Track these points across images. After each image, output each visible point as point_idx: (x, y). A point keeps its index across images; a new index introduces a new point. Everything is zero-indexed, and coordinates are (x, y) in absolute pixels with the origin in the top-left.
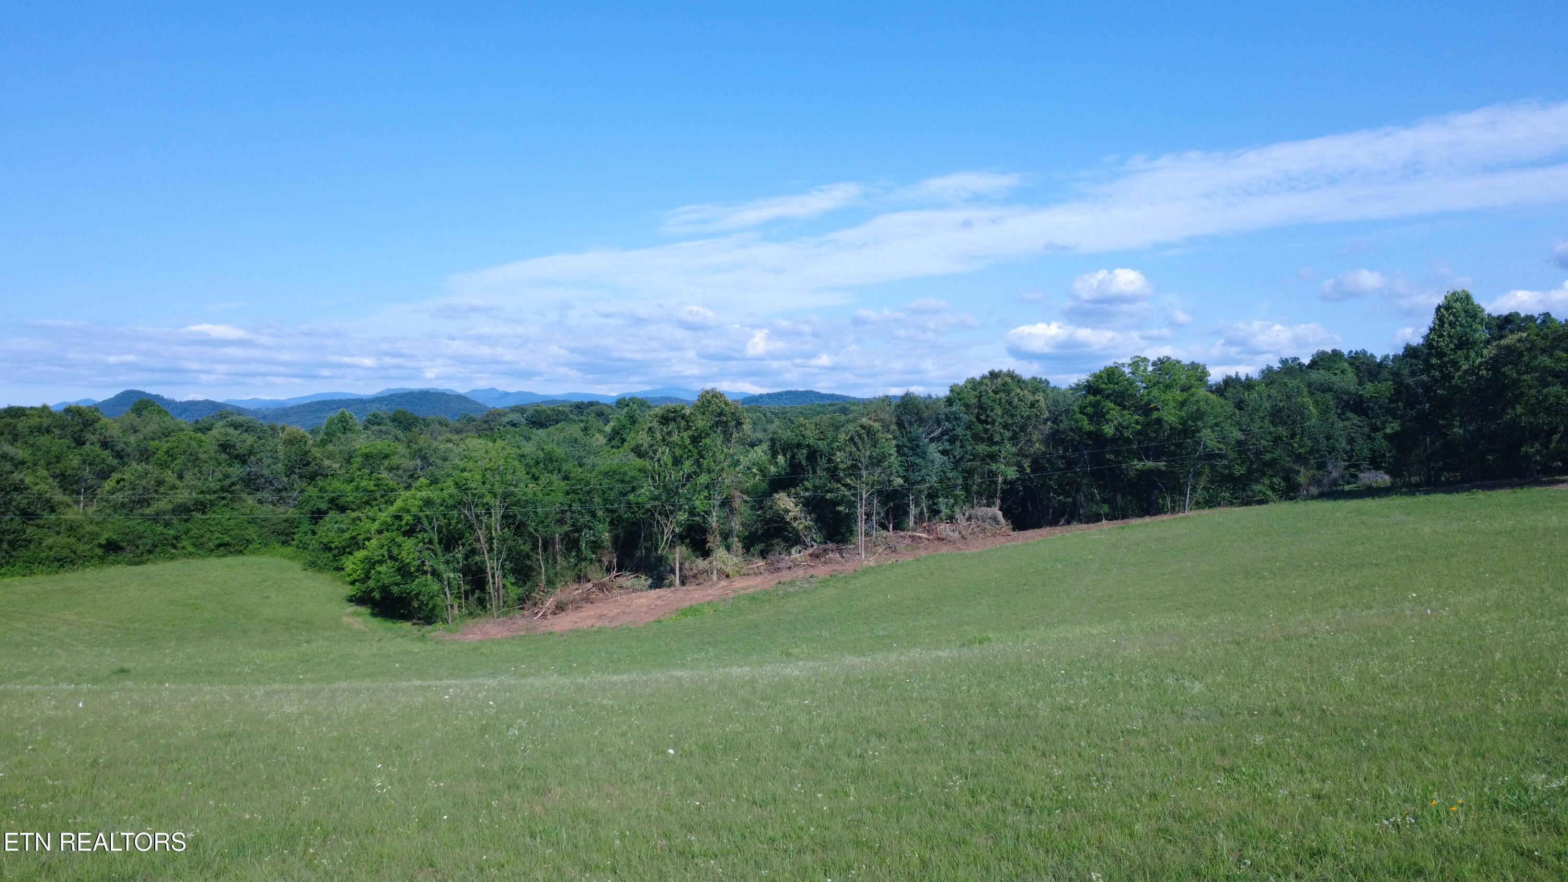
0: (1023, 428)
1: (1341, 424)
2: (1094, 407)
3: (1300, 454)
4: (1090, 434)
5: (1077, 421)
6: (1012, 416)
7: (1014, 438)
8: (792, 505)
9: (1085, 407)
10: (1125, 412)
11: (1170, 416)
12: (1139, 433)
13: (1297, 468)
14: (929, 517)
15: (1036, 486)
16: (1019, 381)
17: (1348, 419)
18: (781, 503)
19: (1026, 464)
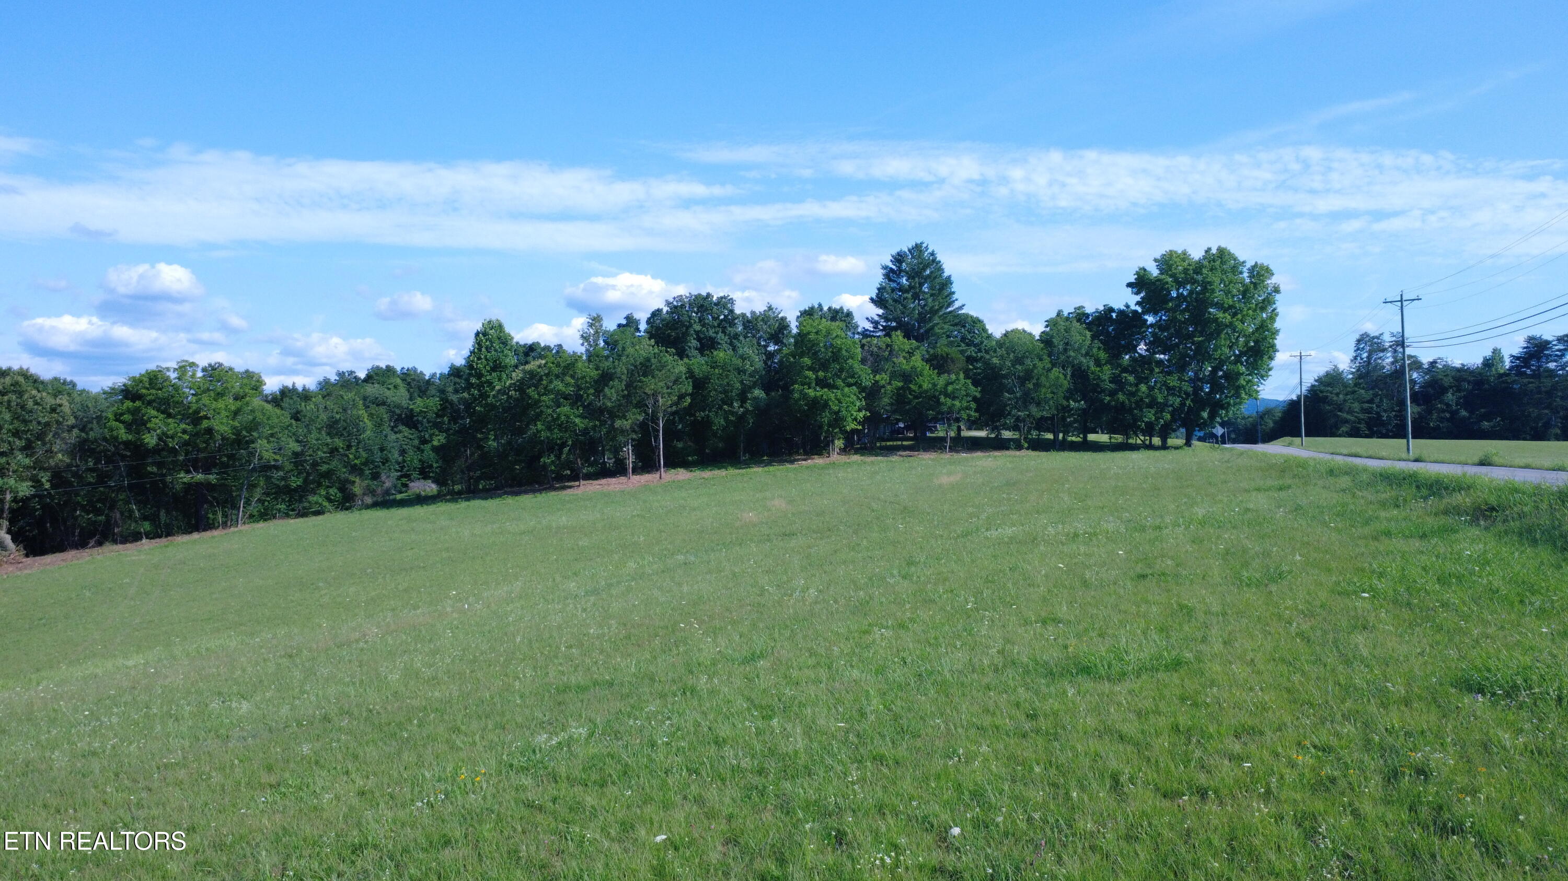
0: (40, 436)
1: (393, 437)
2: (133, 415)
3: (356, 465)
4: (127, 444)
5: (111, 430)
6: (25, 422)
7: (28, 448)
9: (122, 414)
10: (170, 420)
11: (222, 426)
12: (186, 443)
13: (352, 478)
15: (58, 504)
16: (35, 381)
17: (400, 432)
19: (45, 478)
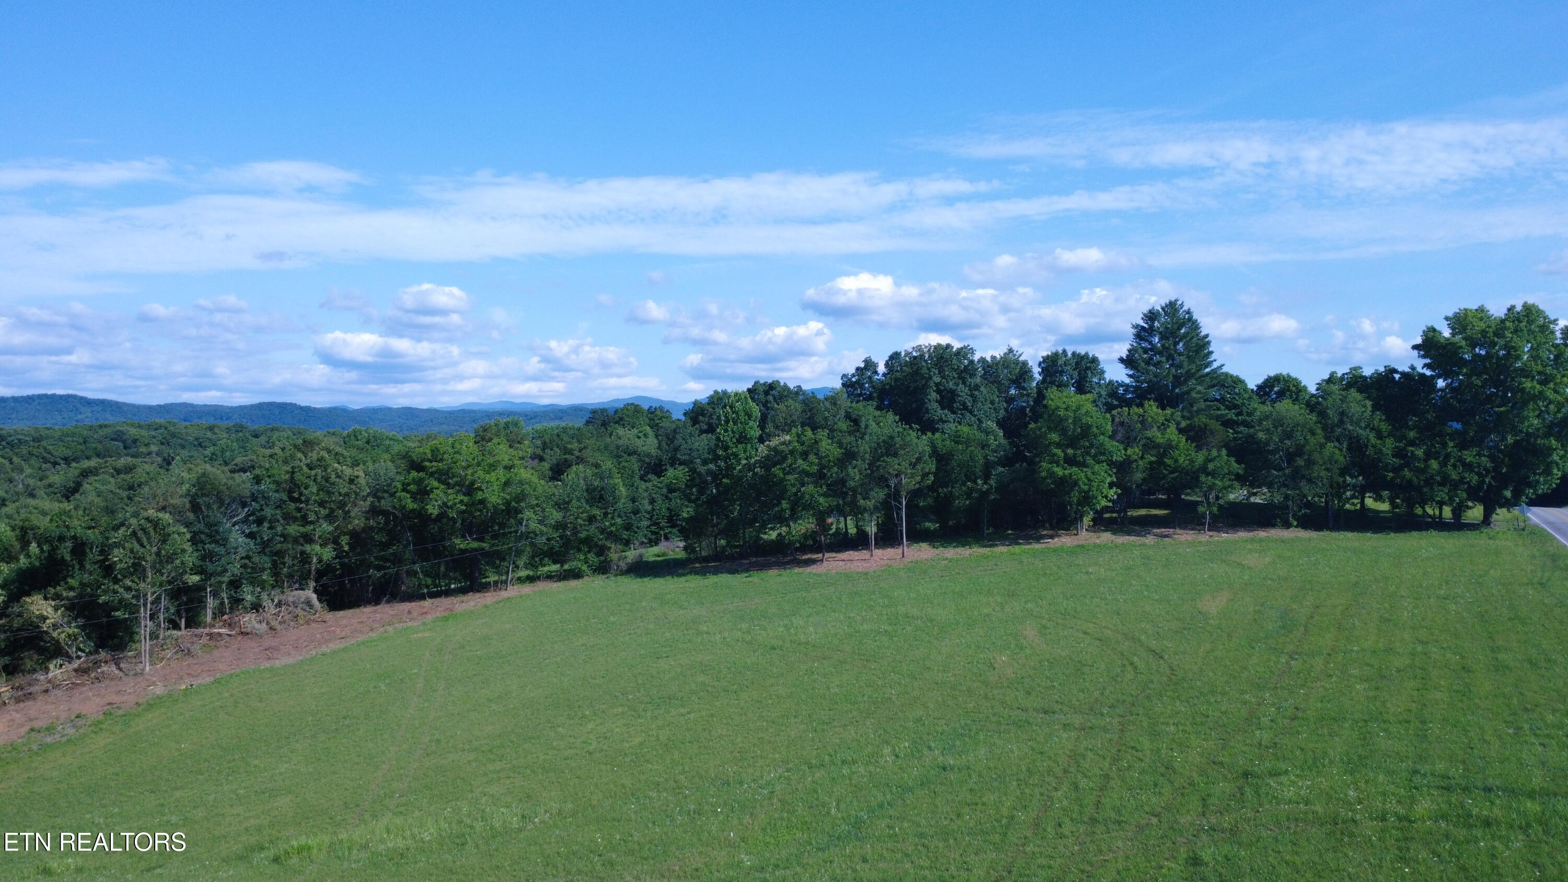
0: (342, 505)
2: (417, 485)
3: (612, 532)
4: (413, 511)
5: (400, 499)
6: (329, 493)
7: (330, 518)
8: (50, 610)
9: (408, 484)
10: (450, 491)
12: (463, 512)
13: (608, 544)
14: (231, 608)
15: (355, 564)
16: (337, 454)
18: (33, 608)
19: (344, 540)
